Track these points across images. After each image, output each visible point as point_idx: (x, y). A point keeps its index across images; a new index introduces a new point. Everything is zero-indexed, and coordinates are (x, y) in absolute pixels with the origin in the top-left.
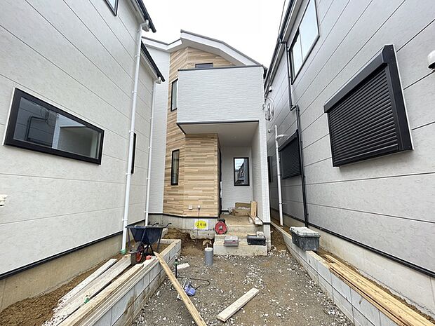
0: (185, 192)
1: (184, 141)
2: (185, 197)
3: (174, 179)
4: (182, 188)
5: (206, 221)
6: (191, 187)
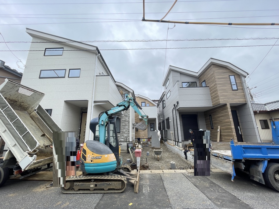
1: (139, 121)
2: (140, 134)
4: (139, 132)
5: (145, 139)
6: (141, 132)
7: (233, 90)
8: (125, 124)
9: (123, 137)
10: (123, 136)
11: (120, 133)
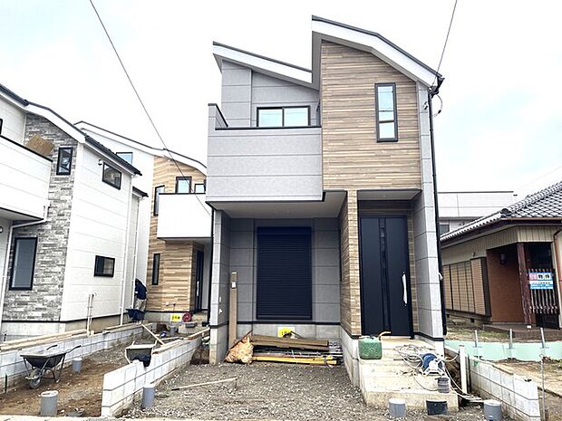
0: (164, 291)
1: (164, 247)
2: (163, 295)
3: (155, 278)
4: (161, 287)
5: (181, 315)
6: (169, 287)
7: (380, 141)
8: (51, 257)
9: (40, 306)
10: (40, 300)
11: (31, 289)
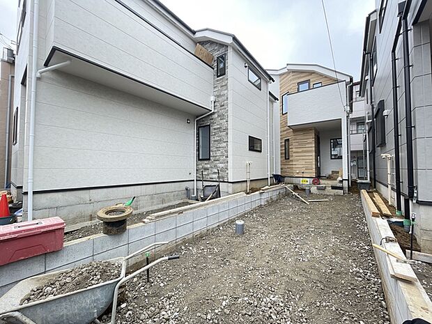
0: (294, 163)
1: (292, 134)
2: (294, 166)
3: (286, 155)
4: (292, 161)
9: (216, 171)
10: (216, 166)
